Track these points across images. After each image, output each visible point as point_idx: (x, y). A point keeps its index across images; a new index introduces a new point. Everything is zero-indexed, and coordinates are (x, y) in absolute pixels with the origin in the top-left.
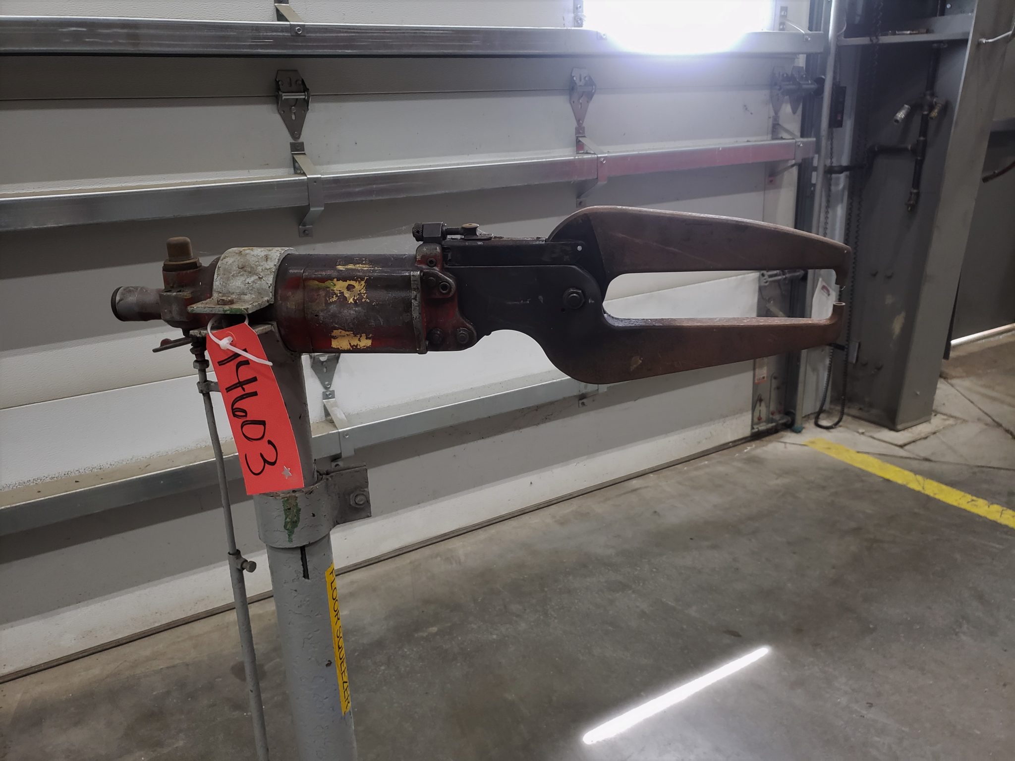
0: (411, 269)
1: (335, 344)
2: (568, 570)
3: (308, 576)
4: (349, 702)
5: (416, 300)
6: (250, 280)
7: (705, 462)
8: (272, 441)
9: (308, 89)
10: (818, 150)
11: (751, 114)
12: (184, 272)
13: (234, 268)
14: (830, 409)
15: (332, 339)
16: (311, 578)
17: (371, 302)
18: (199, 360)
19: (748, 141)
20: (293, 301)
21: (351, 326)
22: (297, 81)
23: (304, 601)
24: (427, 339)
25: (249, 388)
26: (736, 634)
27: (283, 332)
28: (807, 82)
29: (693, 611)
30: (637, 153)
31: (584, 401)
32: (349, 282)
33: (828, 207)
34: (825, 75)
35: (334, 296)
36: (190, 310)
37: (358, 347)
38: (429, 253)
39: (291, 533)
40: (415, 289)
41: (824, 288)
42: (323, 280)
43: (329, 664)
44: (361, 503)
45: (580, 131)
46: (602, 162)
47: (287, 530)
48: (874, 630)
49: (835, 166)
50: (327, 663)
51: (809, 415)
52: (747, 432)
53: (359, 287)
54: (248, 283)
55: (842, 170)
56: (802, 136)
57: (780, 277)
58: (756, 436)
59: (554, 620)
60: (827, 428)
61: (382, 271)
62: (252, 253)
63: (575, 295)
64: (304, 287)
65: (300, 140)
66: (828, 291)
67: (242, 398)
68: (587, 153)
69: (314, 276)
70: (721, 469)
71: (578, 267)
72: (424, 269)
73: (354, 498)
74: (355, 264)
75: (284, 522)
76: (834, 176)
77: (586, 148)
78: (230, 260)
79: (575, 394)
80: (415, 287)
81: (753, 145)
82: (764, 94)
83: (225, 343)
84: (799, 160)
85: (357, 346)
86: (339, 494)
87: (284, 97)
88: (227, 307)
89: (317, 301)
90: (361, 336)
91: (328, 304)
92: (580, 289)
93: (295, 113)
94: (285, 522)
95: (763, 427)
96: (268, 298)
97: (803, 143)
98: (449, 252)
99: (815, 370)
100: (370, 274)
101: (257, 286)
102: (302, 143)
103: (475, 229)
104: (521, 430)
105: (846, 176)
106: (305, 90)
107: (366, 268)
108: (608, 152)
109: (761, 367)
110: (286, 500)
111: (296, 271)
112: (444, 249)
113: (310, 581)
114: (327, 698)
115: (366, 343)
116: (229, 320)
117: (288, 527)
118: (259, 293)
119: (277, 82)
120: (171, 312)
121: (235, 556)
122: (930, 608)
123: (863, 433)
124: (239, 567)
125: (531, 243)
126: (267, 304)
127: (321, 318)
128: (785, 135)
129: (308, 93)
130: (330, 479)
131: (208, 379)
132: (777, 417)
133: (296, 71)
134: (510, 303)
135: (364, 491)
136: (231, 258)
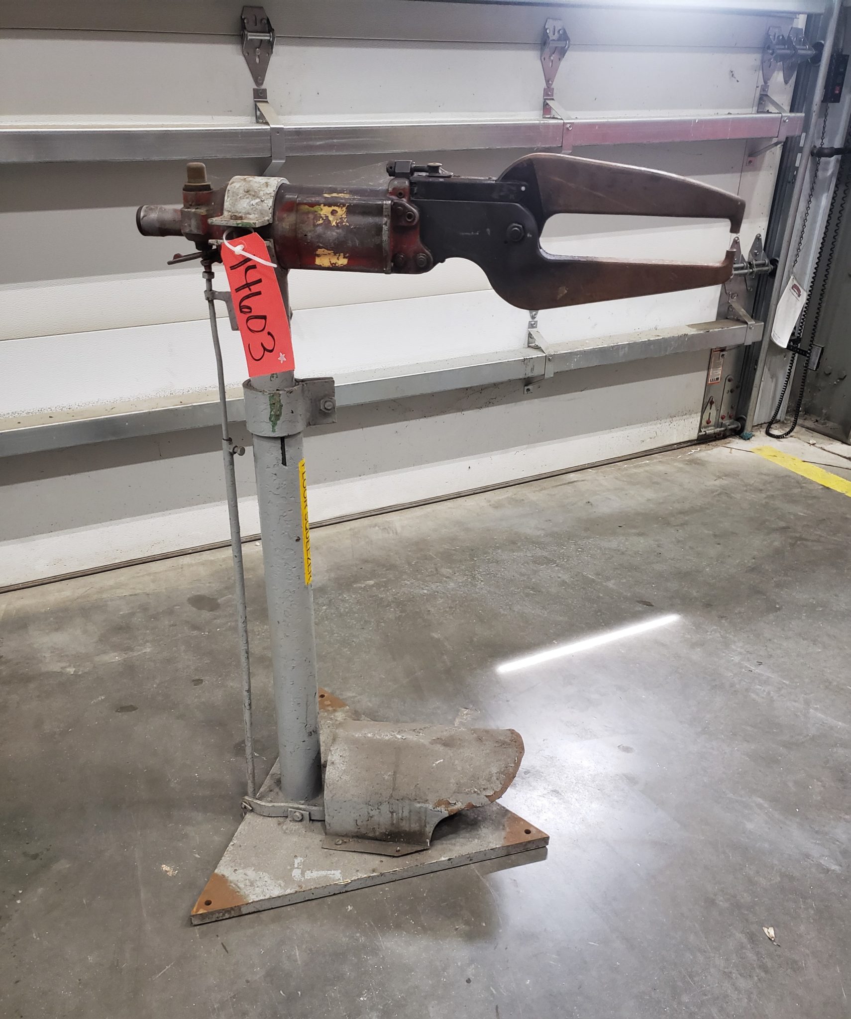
0: (384, 198)
1: (318, 261)
2: (498, 545)
3: (286, 463)
4: (311, 576)
5: (386, 225)
6: (254, 202)
7: (646, 461)
8: (272, 333)
9: (274, 30)
10: (806, 128)
11: (738, 81)
12: (201, 192)
13: (241, 191)
14: (785, 419)
15: (317, 258)
16: (288, 466)
17: (350, 225)
18: (208, 271)
19: (729, 114)
20: (287, 223)
21: (333, 246)
22: (262, 20)
23: (282, 484)
24: (392, 261)
25: (255, 289)
26: (649, 604)
27: (277, 249)
28: (805, 47)
29: (611, 584)
30: (606, 120)
31: (530, 387)
32: (333, 208)
33: (811, 195)
34: (824, 40)
35: (321, 219)
36: (210, 222)
37: (337, 265)
38: (399, 186)
39: (274, 424)
40: (386, 216)
41: (794, 287)
42: (312, 205)
43: (298, 540)
44: (329, 408)
45: (548, 93)
46: (568, 128)
47: (272, 421)
48: (779, 609)
49: (825, 148)
50: (297, 538)
51: (762, 424)
52: (694, 435)
53: (341, 212)
54: (253, 205)
55: (834, 152)
56: (791, 111)
57: (746, 271)
58: (703, 440)
59: (480, 583)
60: (778, 437)
61: (359, 200)
62: (255, 180)
63: (516, 229)
64: (297, 211)
65: (263, 87)
66: (799, 291)
67: (248, 297)
68: (554, 118)
69: (305, 201)
70: (661, 468)
71: (521, 205)
72: (395, 200)
73: (323, 404)
74: (338, 193)
75: (269, 414)
76: (823, 159)
77: (553, 113)
78: (237, 185)
79: (521, 377)
80: (386, 214)
81: (733, 118)
82: (754, 59)
83: (238, 250)
84: (782, 138)
85: (335, 264)
86: (311, 399)
87: (249, 38)
88: (239, 222)
89: (307, 223)
90: (339, 255)
91: (315, 226)
92: (521, 224)
93: (259, 56)
94: (271, 415)
95: (710, 431)
96: (268, 218)
97: (789, 118)
98: (415, 186)
99: (773, 376)
100: (351, 202)
101: (259, 207)
102: (265, 90)
103: (438, 167)
104: (463, 413)
105: (837, 160)
106: (270, 30)
107: (347, 196)
108: (576, 118)
109: (716, 367)
110: (272, 396)
111: (291, 196)
112: (411, 183)
113: (287, 467)
114: (295, 567)
115: (343, 261)
116: (238, 232)
117: (272, 420)
118: (262, 214)
119: (243, 20)
120: (190, 226)
121: (229, 442)
122: (836, 595)
123: (813, 444)
124: (231, 451)
125: (483, 182)
126: (268, 223)
127: (309, 237)
128: (772, 108)
129: (273, 35)
130: (305, 385)
131: (213, 289)
132: (727, 422)
133: (262, 8)
134: (463, 234)
135: (331, 399)
136: (237, 184)
